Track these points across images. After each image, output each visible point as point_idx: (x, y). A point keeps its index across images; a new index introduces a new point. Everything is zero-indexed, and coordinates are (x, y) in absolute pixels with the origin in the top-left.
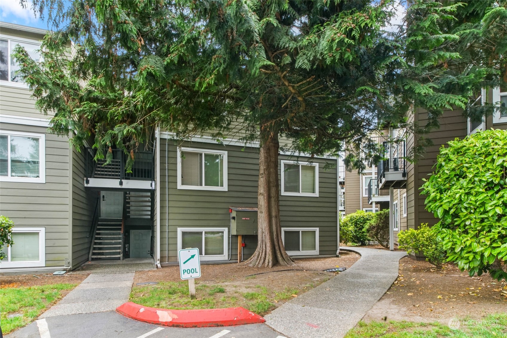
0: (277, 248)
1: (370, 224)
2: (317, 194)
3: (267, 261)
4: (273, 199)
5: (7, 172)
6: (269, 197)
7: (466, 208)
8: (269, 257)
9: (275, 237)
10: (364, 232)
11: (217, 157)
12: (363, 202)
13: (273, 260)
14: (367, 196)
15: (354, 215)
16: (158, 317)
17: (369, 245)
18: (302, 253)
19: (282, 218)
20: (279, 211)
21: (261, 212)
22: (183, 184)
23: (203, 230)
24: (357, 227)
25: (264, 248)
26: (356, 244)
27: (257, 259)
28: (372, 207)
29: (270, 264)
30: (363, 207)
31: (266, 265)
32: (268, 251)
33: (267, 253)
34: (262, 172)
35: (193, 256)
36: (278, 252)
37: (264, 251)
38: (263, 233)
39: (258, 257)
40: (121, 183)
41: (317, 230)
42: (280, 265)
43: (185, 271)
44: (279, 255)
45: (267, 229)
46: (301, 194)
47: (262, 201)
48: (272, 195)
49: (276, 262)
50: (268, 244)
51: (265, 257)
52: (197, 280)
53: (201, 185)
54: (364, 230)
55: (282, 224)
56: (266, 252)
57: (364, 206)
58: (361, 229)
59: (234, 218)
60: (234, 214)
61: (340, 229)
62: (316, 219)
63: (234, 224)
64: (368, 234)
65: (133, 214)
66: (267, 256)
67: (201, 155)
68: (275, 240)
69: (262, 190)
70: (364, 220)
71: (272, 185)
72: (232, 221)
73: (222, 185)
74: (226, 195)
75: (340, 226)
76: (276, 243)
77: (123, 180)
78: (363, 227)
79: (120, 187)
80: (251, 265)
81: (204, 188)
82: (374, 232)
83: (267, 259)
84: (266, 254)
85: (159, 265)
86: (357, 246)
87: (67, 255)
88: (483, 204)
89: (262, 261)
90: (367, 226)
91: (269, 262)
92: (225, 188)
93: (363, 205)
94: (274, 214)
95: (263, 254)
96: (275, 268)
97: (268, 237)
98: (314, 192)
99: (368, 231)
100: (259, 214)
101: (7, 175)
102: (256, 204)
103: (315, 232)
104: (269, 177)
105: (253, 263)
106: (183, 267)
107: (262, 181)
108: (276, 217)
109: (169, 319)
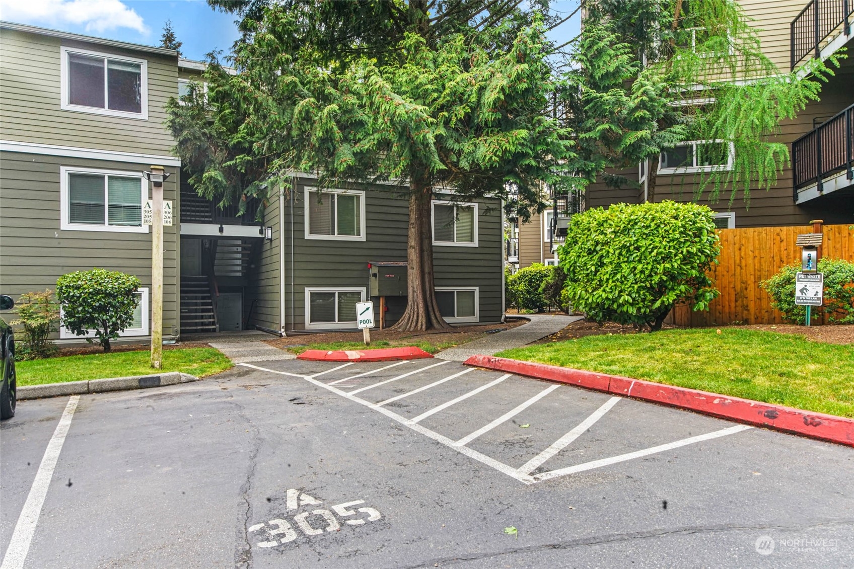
0: (430, 309)
1: (547, 281)
2: (476, 244)
3: (419, 324)
4: (426, 253)
5: (104, 220)
6: (421, 251)
7: (579, 267)
8: (422, 320)
9: (428, 296)
10: (540, 294)
11: (351, 198)
12: (544, 251)
13: (426, 323)
14: (549, 241)
15: (528, 269)
16: (347, 356)
17: (550, 311)
18: (456, 319)
19: (436, 275)
20: (433, 265)
21: (412, 268)
22: (311, 233)
23: (337, 290)
24: (532, 287)
25: (416, 310)
26: (532, 311)
27: (408, 323)
28: (553, 258)
29: (424, 327)
30: (545, 258)
31: (419, 328)
32: (420, 312)
33: (420, 315)
34: (413, 221)
35: (368, 309)
36: (432, 313)
37: (416, 313)
38: (414, 292)
39: (409, 320)
40: (221, 230)
41: (477, 289)
42: (435, 329)
43: (361, 322)
44: (433, 318)
45: (419, 287)
46: (456, 244)
47: (413, 255)
48: (425, 248)
49: (429, 325)
50: (421, 305)
51: (418, 319)
52: (371, 330)
53: (333, 234)
54: (540, 290)
55: (436, 282)
56: (418, 313)
57: (546, 256)
58: (536, 289)
59: (375, 275)
60: (375, 270)
61: (506, 289)
62: (476, 276)
63: (374, 283)
64: (544, 296)
65: (218, 271)
66: (420, 318)
67: (333, 196)
68: (428, 300)
69: (412, 242)
70: (540, 277)
71: (424, 236)
72: (372, 278)
73: (359, 234)
74: (364, 246)
75: (506, 284)
76: (429, 304)
77: (224, 226)
78: (539, 286)
79: (219, 234)
80: (400, 330)
81: (337, 237)
82: (551, 292)
83: (420, 321)
84: (418, 316)
85: (284, 334)
86: (532, 314)
87: (175, 321)
88: (586, 264)
89: (414, 324)
90: (543, 285)
91: (422, 325)
92: (363, 237)
93: (544, 254)
94: (427, 270)
95: (415, 316)
96: (429, 332)
97: (420, 297)
98: (472, 240)
99: (544, 290)
100: (409, 270)
101: (104, 224)
102: (405, 258)
103: (473, 292)
104: (421, 228)
105: (403, 327)
106: (360, 318)
107: (413, 232)
108: (429, 273)
109: (358, 357)
